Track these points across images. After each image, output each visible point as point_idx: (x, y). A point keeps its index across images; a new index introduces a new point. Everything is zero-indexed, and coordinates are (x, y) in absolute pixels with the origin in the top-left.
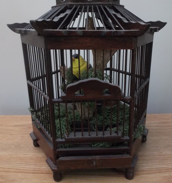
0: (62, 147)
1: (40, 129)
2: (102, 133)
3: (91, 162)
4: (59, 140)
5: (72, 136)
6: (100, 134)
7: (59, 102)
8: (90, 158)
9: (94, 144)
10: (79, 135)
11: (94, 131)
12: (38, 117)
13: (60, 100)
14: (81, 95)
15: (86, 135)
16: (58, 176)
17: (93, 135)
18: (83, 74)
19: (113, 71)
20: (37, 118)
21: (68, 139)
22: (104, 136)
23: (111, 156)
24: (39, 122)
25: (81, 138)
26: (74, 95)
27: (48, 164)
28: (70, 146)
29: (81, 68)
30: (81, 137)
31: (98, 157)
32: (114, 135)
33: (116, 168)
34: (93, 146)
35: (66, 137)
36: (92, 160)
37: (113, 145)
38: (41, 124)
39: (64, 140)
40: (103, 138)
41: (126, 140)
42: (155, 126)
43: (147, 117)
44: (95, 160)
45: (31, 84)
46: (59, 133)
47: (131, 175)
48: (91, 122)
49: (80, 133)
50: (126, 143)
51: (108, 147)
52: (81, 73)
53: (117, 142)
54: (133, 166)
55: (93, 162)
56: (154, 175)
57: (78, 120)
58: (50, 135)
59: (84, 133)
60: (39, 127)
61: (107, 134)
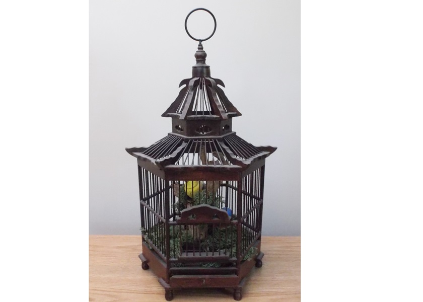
0: (174, 266)
1: (153, 250)
2: (212, 253)
3: (201, 280)
4: (173, 259)
5: (184, 255)
6: (210, 255)
7: (174, 225)
8: (200, 277)
9: (204, 264)
10: (191, 255)
11: (205, 252)
12: (151, 237)
13: (175, 222)
14: (194, 219)
15: (197, 255)
16: (169, 295)
17: (204, 255)
18: (196, 195)
19: (229, 188)
20: (149, 238)
21: (180, 258)
22: (214, 256)
23: (219, 275)
24: (152, 242)
25: (193, 258)
26: (188, 218)
27: (160, 283)
28: (182, 266)
29: (194, 189)
30: (193, 256)
31: (207, 276)
32: (223, 255)
33: (224, 288)
34: (203, 266)
35: (179, 256)
36: (202, 278)
37: (222, 266)
38: (154, 245)
39: (177, 259)
40: (213, 258)
41: (234, 261)
42: (275, 251)
43: (262, 240)
44: (205, 278)
45: (143, 203)
46: (172, 253)
47: (239, 295)
48: (203, 243)
49: (192, 253)
50: (235, 264)
51: (218, 268)
52: (194, 194)
53: (226, 263)
54: (240, 286)
55: (203, 281)
56: (261, 298)
57: (190, 241)
58: (164, 255)
59: (195, 253)
60: (151, 248)
61: (216, 255)
